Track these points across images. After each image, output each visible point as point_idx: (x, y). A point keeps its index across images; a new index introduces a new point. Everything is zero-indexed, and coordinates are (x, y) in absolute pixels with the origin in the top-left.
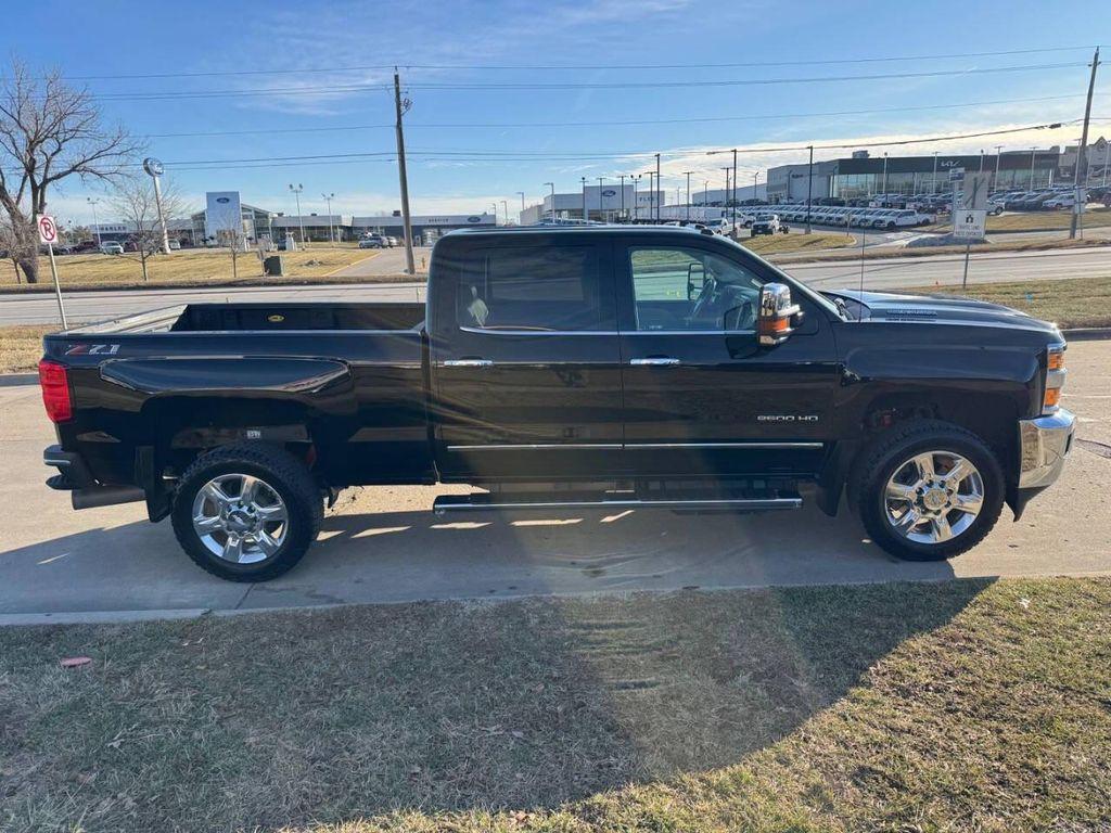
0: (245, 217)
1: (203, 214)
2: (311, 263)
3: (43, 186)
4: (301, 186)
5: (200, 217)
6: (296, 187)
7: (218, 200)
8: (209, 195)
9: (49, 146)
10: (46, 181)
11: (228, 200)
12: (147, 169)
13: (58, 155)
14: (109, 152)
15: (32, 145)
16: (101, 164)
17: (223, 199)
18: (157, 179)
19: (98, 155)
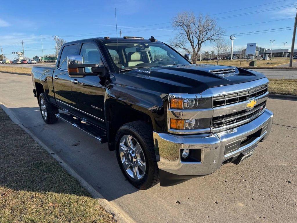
0: (257, 50)
1: (245, 49)
2: (268, 63)
3: (201, 43)
4: (274, 40)
5: (244, 51)
6: (272, 41)
7: (250, 46)
8: (248, 44)
9: (204, 34)
10: (202, 42)
11: (253, 46)
12: (231, 38)
13: (206, 35)
14: (216, 34)
15: (200, 33)
16: (215, 37)
17: (252, 45)
18: (233, 40)
19: (213, 35)
